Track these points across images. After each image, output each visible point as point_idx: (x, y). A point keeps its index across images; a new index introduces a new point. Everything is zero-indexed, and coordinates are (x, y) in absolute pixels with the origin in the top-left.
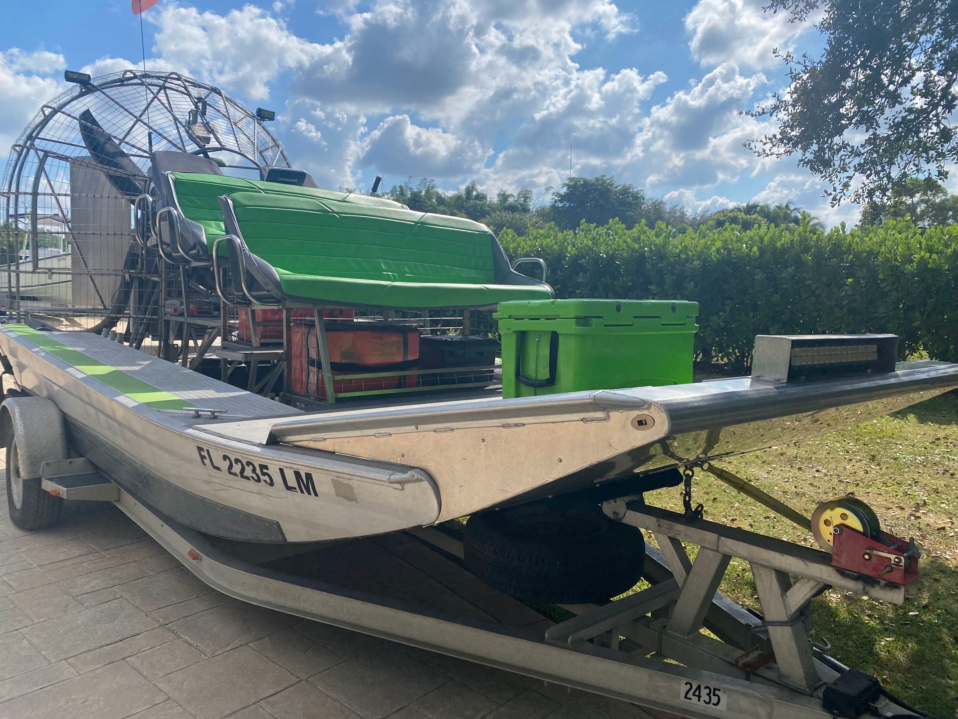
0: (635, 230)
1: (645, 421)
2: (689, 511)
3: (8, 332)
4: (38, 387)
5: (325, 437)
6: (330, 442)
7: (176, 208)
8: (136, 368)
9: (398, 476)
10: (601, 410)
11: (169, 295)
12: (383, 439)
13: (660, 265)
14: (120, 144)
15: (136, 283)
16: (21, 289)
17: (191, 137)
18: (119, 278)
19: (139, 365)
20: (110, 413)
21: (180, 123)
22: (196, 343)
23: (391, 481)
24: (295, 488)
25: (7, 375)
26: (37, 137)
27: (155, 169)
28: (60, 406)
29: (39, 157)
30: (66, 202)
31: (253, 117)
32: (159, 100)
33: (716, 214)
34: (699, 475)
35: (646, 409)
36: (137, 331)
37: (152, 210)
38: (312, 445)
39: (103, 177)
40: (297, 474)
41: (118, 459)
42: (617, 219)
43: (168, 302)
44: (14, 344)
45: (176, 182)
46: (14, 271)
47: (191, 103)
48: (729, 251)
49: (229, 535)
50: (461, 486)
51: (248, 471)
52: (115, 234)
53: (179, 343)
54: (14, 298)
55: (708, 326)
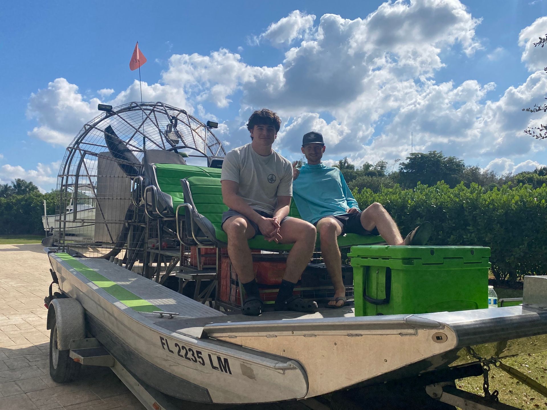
0: (456, 188)
1: (441, 337)
2: (487, 395)
3: (57, 258)
4: (71, 292)
5: (236, 335)
6: (240, 339)
7: (156, 186)
8: (128, 283)
9: (281, 365)
10: (411, 328)
11: (151, 237)
12: (272, 339)
13: (474, 213)
14: (126, 145)
15: (132, 227)
16: (66, 229)
17: (168, 141)
18: (122, 225)
19: (130, 281)
20: (111, 313)
21: (162, 132)
22: (166, 264)
23: (276, 368)
24: (218, 368)
25: (55, 284)
26: (81, 142)
27: (145, 159)
28: (83, 305)
29: (81, 154)
30: (95, 180)
31: (205, 126)
32: (150, 119)
33: (517, 175)
34: (494, 371)
35: (441, 329)
36: (130, 257)
37: (143, 184)
38: (228, 339)
39: (116, 164)
40: (219, 359)
41: (114, 340)
42: (443, 181)
43: (149, 240)
44: (59, 265)
45: (156, 169)
46: (63, 221)
47: (169, 120)
48: (524, 203)
49: (178, 395)
50: (321, 374)
51: (190, 355)
52: (121, 199)
53: (155, 265)
54: (62, 234)
55: (512, 255)
